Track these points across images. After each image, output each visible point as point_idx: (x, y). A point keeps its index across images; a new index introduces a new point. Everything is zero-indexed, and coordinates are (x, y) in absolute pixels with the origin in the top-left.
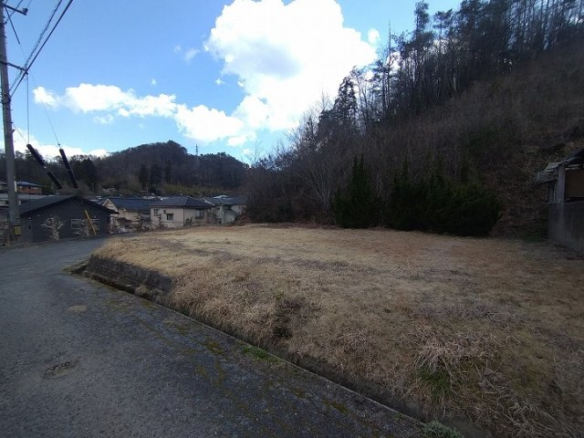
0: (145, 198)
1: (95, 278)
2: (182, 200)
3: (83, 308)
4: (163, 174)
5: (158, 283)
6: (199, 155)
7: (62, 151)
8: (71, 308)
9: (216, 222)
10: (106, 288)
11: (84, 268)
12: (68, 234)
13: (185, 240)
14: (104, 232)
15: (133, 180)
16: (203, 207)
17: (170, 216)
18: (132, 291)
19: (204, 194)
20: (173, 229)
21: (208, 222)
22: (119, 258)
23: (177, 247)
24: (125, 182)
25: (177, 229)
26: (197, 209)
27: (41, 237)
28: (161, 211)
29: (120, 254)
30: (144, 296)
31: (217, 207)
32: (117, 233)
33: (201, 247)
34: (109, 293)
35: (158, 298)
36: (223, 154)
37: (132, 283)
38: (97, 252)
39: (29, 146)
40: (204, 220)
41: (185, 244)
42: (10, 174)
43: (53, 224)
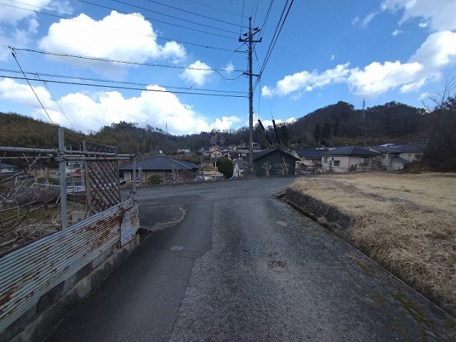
0: (318, 149)
1: (289, 204)
2: (349, 149)
3: (285, 224)
4: (332, 130)
5: (337, 218)
6: (365, 109)
7: (273, 121)
8: (278, 222)
9: (381, 169)
10: (296, 213)
11: (282, 196)
12: (274, 173)
13: (356, 184)
14: (292, 173)
15: (310, 136)
16: (367, 155)
17: (337, 163)
18: (315, 220)
19: (368, 143)
20: (340, 173)
21: (373, 169)
22: (305, 193)
23: (351, 189)
24: (305, 138)
25: (344, 173)
26: (362, 157)
27: (261, 174)
28: (330, 159)
29: (306, 189)
30: (325, 226)
31: (382, 154)
32: (300, 175)
33: (375, 192)
34: (300, 218)
35: (336, 230)
36: (392, 103)
37: (314, 213)
38: (291, 186)
39: (259, 121)
40: (369, 167)
41: (358, 187)
42: (251, 138)
43: (267, 166)
